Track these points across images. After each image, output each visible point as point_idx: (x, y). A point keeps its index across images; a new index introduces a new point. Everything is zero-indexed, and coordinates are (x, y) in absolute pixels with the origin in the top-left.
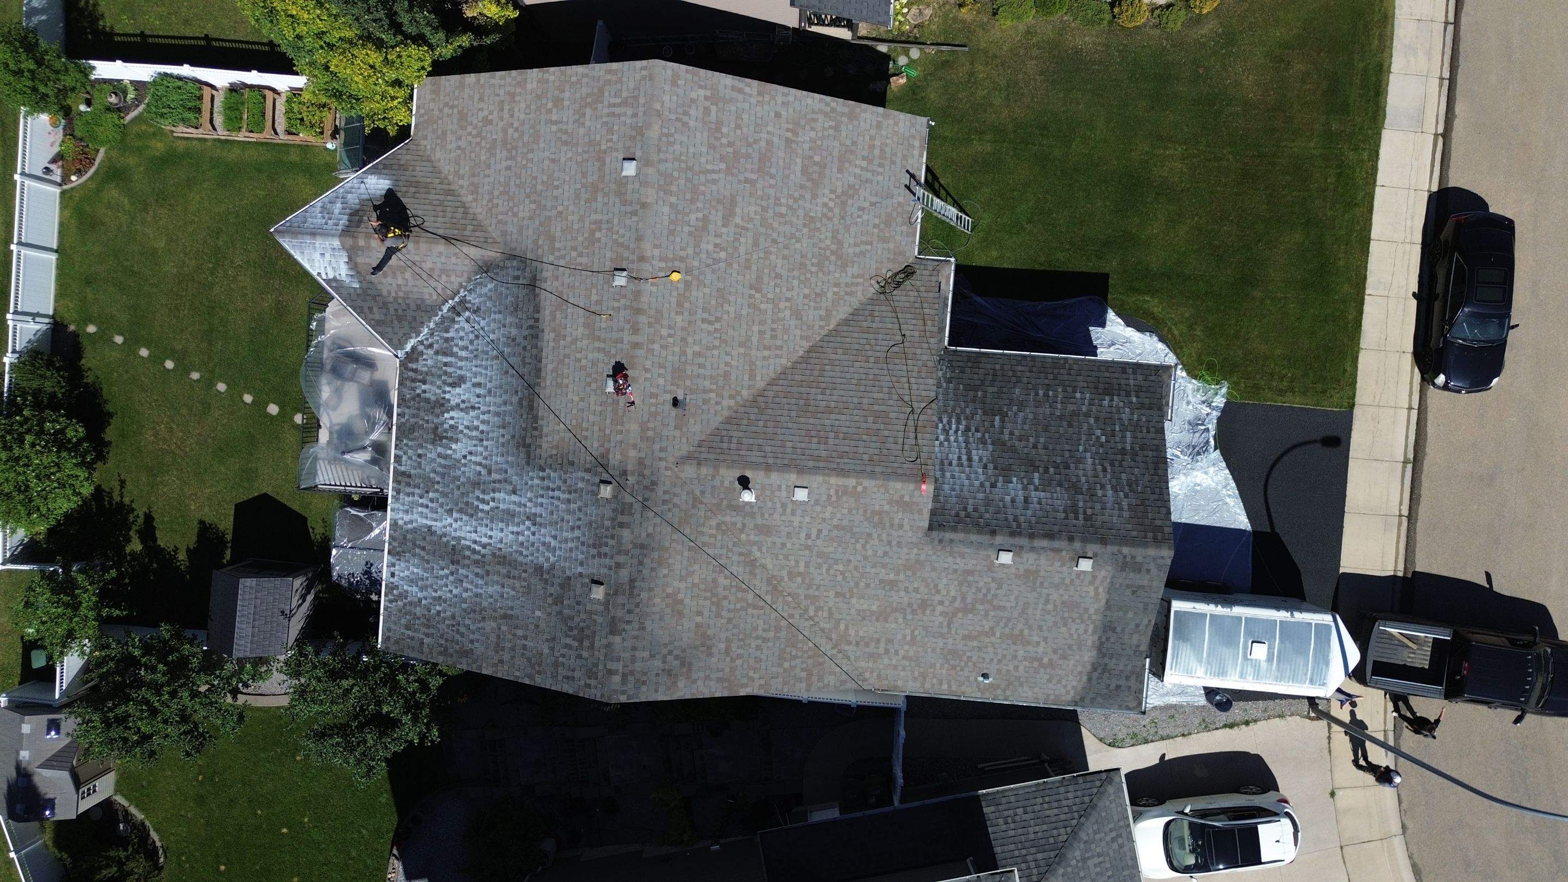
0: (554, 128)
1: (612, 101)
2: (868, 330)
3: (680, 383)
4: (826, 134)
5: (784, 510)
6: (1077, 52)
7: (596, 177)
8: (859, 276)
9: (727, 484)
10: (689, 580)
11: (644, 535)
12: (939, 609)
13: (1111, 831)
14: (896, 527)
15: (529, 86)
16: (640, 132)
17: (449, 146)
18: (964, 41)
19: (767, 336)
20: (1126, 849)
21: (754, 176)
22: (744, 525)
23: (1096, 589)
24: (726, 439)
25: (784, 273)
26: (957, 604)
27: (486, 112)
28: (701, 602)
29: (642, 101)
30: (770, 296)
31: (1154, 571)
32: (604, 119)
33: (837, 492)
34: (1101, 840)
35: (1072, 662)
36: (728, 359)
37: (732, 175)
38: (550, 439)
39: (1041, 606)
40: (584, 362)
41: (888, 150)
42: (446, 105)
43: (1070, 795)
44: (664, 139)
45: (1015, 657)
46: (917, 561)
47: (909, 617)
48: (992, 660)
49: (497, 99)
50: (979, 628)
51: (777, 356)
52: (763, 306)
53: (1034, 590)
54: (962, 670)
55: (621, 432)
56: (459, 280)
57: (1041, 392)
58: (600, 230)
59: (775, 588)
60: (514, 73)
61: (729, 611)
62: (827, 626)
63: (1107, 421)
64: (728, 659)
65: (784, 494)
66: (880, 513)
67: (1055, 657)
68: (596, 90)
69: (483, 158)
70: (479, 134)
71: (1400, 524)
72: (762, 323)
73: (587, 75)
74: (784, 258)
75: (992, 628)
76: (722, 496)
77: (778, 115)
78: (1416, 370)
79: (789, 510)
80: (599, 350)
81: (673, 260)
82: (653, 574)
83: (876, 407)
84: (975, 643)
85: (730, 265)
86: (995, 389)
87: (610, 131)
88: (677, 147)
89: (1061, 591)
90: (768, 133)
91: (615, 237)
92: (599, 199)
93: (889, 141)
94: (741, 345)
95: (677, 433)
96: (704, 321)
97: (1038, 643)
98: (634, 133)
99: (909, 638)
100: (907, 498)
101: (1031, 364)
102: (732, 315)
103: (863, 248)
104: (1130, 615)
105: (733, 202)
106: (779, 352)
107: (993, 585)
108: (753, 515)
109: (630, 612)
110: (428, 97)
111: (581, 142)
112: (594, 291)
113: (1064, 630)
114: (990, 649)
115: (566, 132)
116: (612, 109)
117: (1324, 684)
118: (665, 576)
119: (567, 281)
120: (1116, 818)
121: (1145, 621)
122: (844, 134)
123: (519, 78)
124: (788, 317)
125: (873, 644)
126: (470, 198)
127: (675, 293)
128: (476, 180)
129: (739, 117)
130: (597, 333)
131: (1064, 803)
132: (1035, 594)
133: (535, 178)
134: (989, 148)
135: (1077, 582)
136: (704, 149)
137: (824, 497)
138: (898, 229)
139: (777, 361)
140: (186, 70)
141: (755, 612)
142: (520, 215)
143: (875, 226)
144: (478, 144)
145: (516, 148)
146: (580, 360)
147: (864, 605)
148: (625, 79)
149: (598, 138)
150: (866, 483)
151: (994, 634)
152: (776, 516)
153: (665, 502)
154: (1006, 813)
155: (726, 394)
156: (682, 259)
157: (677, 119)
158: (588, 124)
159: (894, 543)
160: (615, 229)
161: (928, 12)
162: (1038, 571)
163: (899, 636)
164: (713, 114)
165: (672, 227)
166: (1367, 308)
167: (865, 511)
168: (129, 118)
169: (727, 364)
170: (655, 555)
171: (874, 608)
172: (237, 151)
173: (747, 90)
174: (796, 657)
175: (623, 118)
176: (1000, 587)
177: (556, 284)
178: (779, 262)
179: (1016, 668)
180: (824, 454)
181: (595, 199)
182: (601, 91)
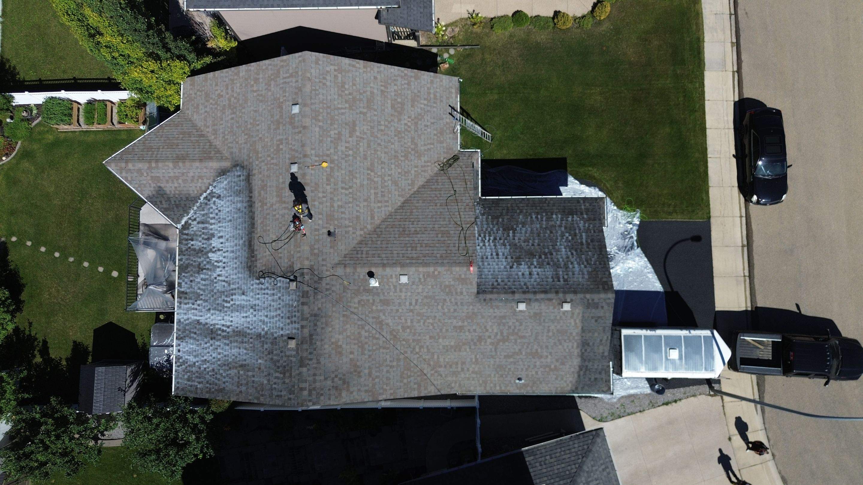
0: (255, 94)
1: (285, 76)
2: (436, 190)
3: (332, 222)
4: (403, 87)
5: (396, 289)
6: (538, 44)
7: (278, 117)
8: (428, 162)
9: (362, 277)
10: (345, 334)
11: (316, 309)
12: (489, 340)
13: (602, 464)
14: (459, 294)
15: (241, 75)
16: (300, 89)
17: (201, 112)
18: (478, 43)
19: (379, 195)
20: (611, 475)
22: (374, 300)
23: (575, 321)
24: (360, 252)
25: (386, 161)
26: (499, 337)
27: (219, 91)
28: (353, 346)
29: (300, 73)
30: (379, 174)
31: (606, 307)
32: (281, 86)
33: (424, 276)
34: (596, 470)
35: (568, 366)
36: (358, 208)
37: (353, 110)
38: (261, 261)
39: (545, 334)
40: (277, 216)
41: (438, 95)
42: (198, 90)
43: (576, 446)
44: (313, 92)
45: (535, 366)
46: (473, 313)
47: (473, 347)
48: (522, 369)
49: (225, 83)
50: (512, 351)
51: (386, 206)
52: (376, 179)
53: (540, 324)
54: (506, 377)
55: (299, 252)
56: (208, 181)
57: (534, 216)
58: (282, 143)
59: (395, 336)
60: (233, 69)
61: (369, 351)
62: (427, 357)
63: (570, 229)
64: (371, 379)
65: (394, 280)
66: (449, 286)
67: (558, 364)
68: (276, 72)
69: (219, 115)
70: (216, 103)
71: (745, 281)
72: (375, 188)
73: (271, 65)
74: (385, 153)
75: (520, 350)
76: (360, 284)
77: (375, 78)
78: (741, 196)
79: (398, 290)
80: (285, 208)
81: (322, 156)
82: (323, 331)
83: (442, 229)
84: (512, 360)
85: (355, 158)
86: (509, 217)
87: (285, 91)
88: (321, 96)
89: (556, 324)
90: (371, 87)
91: (290, 146)
92: (281, 128)
93: (438, 90)
94: (365, 200)
95: (332, 251)
96: (342, 188)
97: (547, 357)
98: (297, 91)
99: (474, 360)
101: (527, 202)
102: (359, 184)
103: (429, 147)
104: (596, 334)
105: (354, 124)
106: (387, 204)
107: (517, 324)
108: (378, 294)
109: (311, 353)
110: (189, 88)
111: (270, 99)
112: (281, 177)
113: (560, 347)
114: (521, 363)
115: (261, 95)
116: (285, 80)
117: (713, 370)
118: (330, 332)
119: (266, 173)
120: (604, 457)
121: (605, 337)
122: (413, 87)
123: (236, 71)
124: (390, 185)
125: (454, 366)
126: (213, 137)
127: (325, 174)
128: (215, 127)
129: (354, 80)
130: (283, 199)
131: (573, 450)
132: (541, 327)
133: (246, 122)
134: (496, 97)
135: (564, 317)
136: (336, 97)
137: (417, 280)
138: (448, 136)
139: (386, 208)
140: (63, 94)
141: (385, 351)
142: (240, 142)
143: (435, 135)
144: (216, 108)
145: (235, 108)
146: (275, 215)
147: (447, 343)
148: (290, 64)
149: (278, 95)
150: (439, 269)
151: (521, 354)
152: (391, 294)
153: (327, 290)
154: (540, 459)
155: (358, 228)
156: (328, 156)
157: (320, 82)
158: (273, 89)
159: (459, 303)
160: (290, 142)
161: (457, 30)
162: (541, 313)
163: (469, 360)
164: (340, 79)
165: (321, 138)
166: (710, 165)
167: (441, 286)
168: (34, 124)
169: (357, 211)
170: (324, 320)
171: (452, 344)
172: (92, 136)
173: (358, 65)
174: (410, 377)
175: (291, 84)
176: (521, 324)
177: (260, 176)
178: (383, 155)
179: (537, 373)
180: (415, 256)
181: (279, 128)
182: (278, 72)
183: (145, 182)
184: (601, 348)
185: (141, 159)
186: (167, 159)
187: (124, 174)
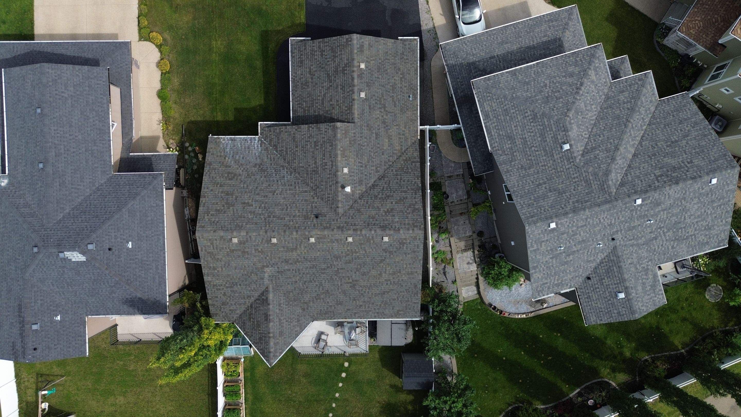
0: (224, 269)
1: (212, 248)
2: (287, 152)
3: (309, 216)
4: (217, 173)
5: (352, 176)
6: (181, 84)
7: (240, 252)
9: (344, 197)
10: (380, 207)
11: (364, 224)
12: (385, 117)
14: (355, 135)
15: (210, 280)
16: (221, 237)
17: (235, 308)
18: (180, 126)
19: (291, 187)
21: (234, 197)
22: (359, 190)
23: (371, 60)
24: (328, 199)
25: (268, 183)
26: (382, 110)
27: (221, 295)
29: (211, 237)
30: (276, 188)
31: (363, 40)
32: (219, 251)
33: (343, 157)
34: (466, 49)
36: (300, 201)
37: (234, 204)
39: (380, 80)
40: (306, 251)
42: (220, 310)
43: (451, 62)
44: (223, 228)
45: (401, 88)
46: (367, 126)
47: (389, 127)
48: (403, 96)
49: (216, 291)
50: (391, 102)
52: (280, 190)
53: (374, 83)
54: (408, 106)
55: (328, 235)
58: (258, 249)
59: (382, 177)
60: (206, 286)
61: (391, 192)
62: (396, 157)
64: (408, 191)
65: (346, 177)
66: (350, 141)
67: (400, 73)
68: (209, 255)
69: (237, 295)
70: (229, 297)
72: (286, 190)
74: (262, 184)
75: (391, 97)
76: (349, 198)
77: (212, 190)
79: (352, 174)
80: (300, 246)
82: (378, 220)
83: (313, 146)
84: (397, 102)
85: (266, 203)
88: (226, 224)
89: (374, 73)
90: (218, 193)
91: (260, 243)
92: (247, 250)
93: (218, 150)
94: (295, 196)
95: (327, 216)
96: (287, 210)
97: (395, 79)
98: (222, 240)
99: (397, 127)
100: (344, 132)
101: (294, 91)
102: (284, 200)
104: (380, 47)
105: (244, 203)
106: (297, 183)
108: (355, 187)
109: (392, 227)
110: (218, 317)
111: (228, 259)
112: (280, 249)
113: (389, 71)
114: (399, 97)
115: (225, 265)
116: (215, 248)
118: (379, 216)
119: (277, 260)
120: (458, 45)
121: (382, 41)
122: (217, 167)
123: (208, 284)
124: (284, 181)
125: (401, 140)
126: (252, 298)
128: (246, 297)
129: (213, 204)
130: (294, 247)
131: (454, 64)
132: (376, 82)
133: (243, 275)
134: (219, 114)
135: (370, 67)
136: (226, 215)
137: (346, 162)
138: (249, 144)
140: (220, 414)
141: (391, 183)
142: (256, 279)
144: (233, 297)
145: (233, 283)
146: (305, 253)
147: (386, 144)
148: (204, 244)
149: (225, 253)
150: (339, 147)
151: (393, 96)
152: (355, 178)
153: (352, 218)
154: (460, 85)
155: (313, 200)
156: (265, 219)
157: (216, 225)
158: (221, 257)
159: (361, 135)
160: (257, 243)
161: (171, 141)
162: (367, 82)
163: (397, 130)
164: (213, 213)
165: (254, 223)
167: (350, 146)
169: (302, 201)
170: (371, 220)
171: (387, 141)
172: (248, 396)
173: (204, 201)
174: (407, 168)
175: (218, 244)
176: (374, 95)
177: (279, 264)
178: (264, 185)
179: (405, 87)
180: (331, 163)
181: (247, 252)
182: (209, 253)
183: (283, 341)
184: (388, 44)
185: (267, 343)
186: (267, 327)
187: (278, 354)
